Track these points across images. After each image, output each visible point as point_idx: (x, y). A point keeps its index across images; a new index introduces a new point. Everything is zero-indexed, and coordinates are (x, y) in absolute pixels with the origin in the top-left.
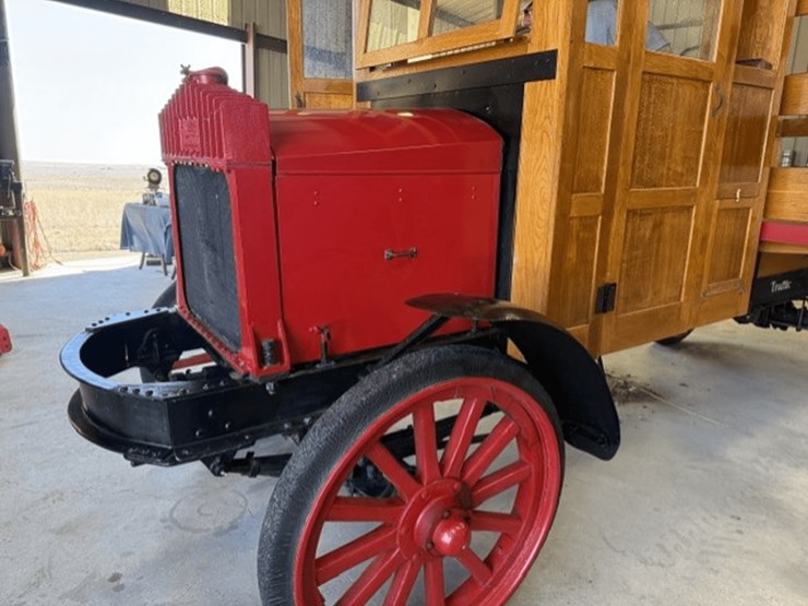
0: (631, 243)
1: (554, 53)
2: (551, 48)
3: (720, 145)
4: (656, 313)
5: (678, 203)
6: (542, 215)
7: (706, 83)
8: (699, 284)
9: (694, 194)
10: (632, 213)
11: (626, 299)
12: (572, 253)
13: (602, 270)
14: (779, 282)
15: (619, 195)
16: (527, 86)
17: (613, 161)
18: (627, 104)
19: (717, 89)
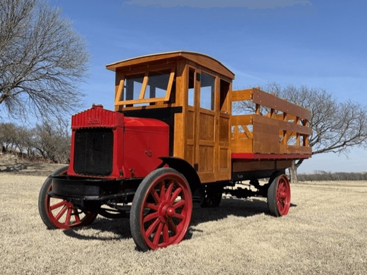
0: (201, 154)
1: (182, 107)
2: (181, 105)
3: (218, 132)
4: (208, 174)
5: (210, 145)
6: (181, 144)
7: (214, 116)
8: (217, 168)
9: (214, 143)
10: (200, 146)
11: (200, 169)
12: (188, 154)
13: (195, 160)
14: (240, 175)
15: (197, 141)
16: (175, 114)
17: (195, 133)
18: (197, 119)
19: (216, 118)
